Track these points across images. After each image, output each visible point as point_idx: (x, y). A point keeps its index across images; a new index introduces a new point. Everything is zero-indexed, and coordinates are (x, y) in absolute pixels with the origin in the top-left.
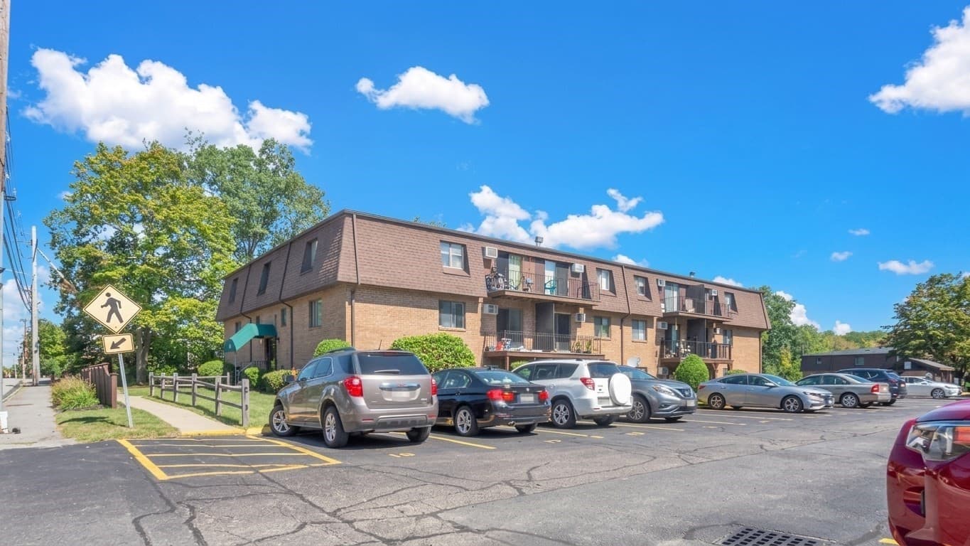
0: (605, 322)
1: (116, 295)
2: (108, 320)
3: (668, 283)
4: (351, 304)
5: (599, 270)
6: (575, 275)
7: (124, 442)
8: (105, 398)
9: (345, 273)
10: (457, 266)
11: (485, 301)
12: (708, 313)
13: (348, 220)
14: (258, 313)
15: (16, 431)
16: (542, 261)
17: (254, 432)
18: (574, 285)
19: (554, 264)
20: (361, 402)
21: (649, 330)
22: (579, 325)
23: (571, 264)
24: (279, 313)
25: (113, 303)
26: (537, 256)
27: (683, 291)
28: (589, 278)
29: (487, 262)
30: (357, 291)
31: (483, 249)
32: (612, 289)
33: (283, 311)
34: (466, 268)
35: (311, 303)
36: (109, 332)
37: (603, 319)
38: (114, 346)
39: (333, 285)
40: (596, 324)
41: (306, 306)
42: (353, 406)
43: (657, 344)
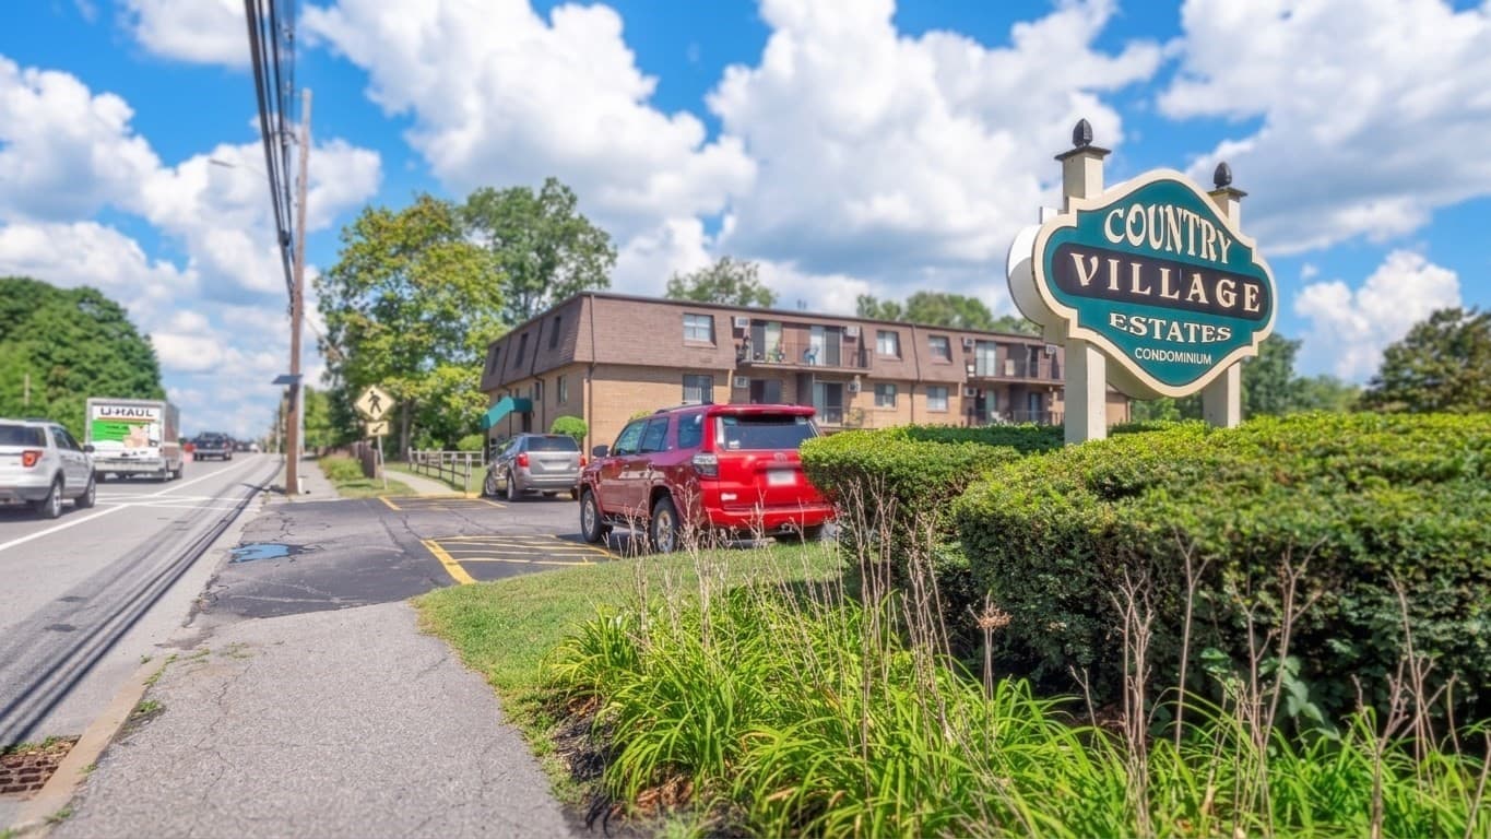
0: (889, 390)
1: (377, 392)
2: (372, 411)
3: (978, 341)
4: (589, 381)
5: (882, 334)
6: (851, 339)
7: (382, 498)
8: (369, 471)
9: (582, 354)
10: (704, 337)
11: (735, 373)
12: (1044, 377)
13: (586, 301)
14: (517, 386)
15: (308, 492)
16: (807, 326)
17: (473, 495)
18: (846, 353)
19: (821, 329)
20: (526, 470)
21: (951, 398)
22: (854, 395)
23: (844, 328)
24: (533, 386)
25: (375, 400)
26: (799, 322)
27: (1004, 350)
28: (866, 341)
29: (738, 333)
30: (594, 369)
31: (733, 319)
32: (899, 353)
33: (537, 385)
34: (713, 339)
35: (559, 379)
36: (371, 420)
37: (883, 388)
38: (375, 431)
39: (571, 364)
40: (877, 393)
41: (555, 381)
42: (521, 474)
43: (963, 413)
